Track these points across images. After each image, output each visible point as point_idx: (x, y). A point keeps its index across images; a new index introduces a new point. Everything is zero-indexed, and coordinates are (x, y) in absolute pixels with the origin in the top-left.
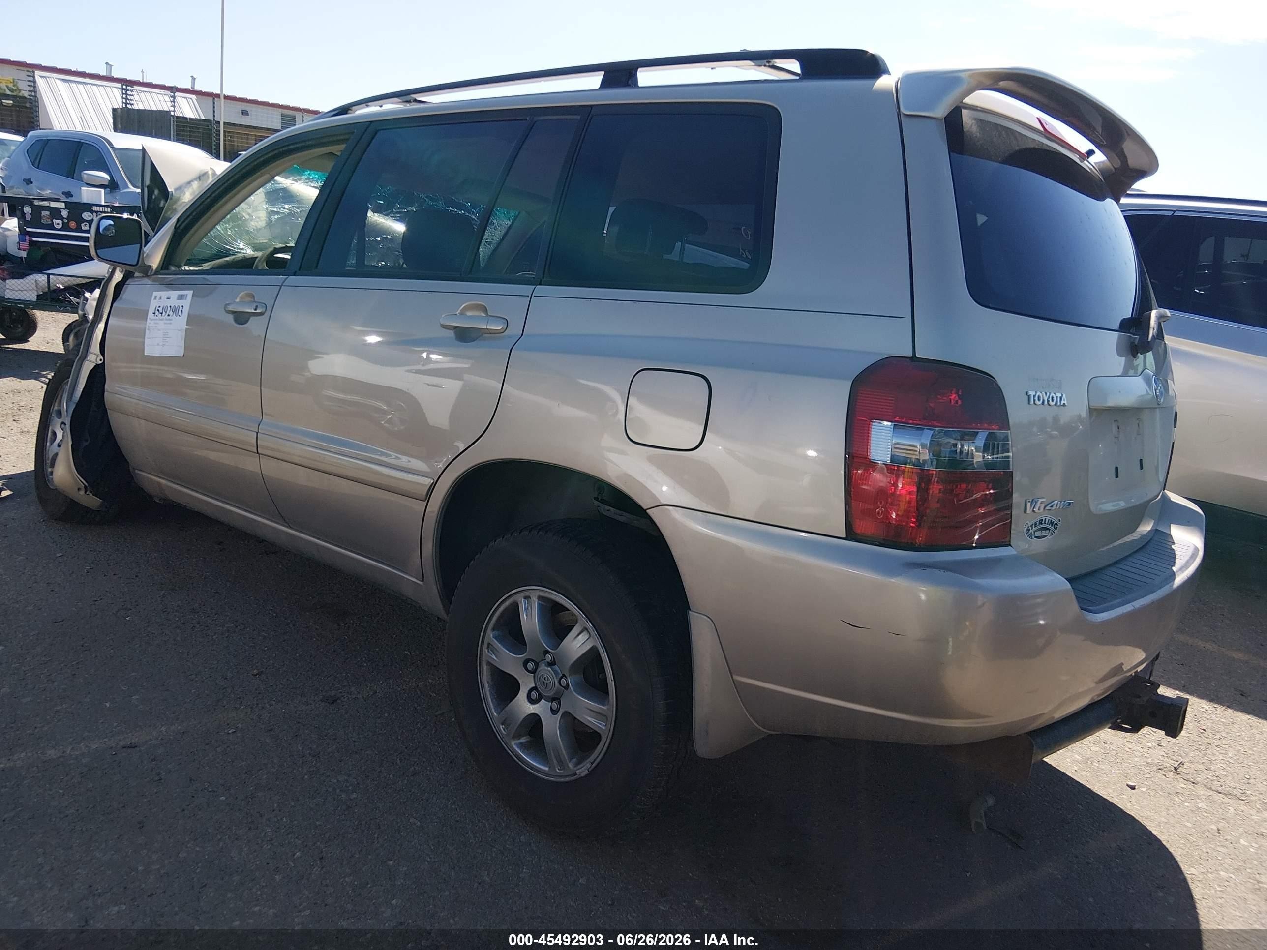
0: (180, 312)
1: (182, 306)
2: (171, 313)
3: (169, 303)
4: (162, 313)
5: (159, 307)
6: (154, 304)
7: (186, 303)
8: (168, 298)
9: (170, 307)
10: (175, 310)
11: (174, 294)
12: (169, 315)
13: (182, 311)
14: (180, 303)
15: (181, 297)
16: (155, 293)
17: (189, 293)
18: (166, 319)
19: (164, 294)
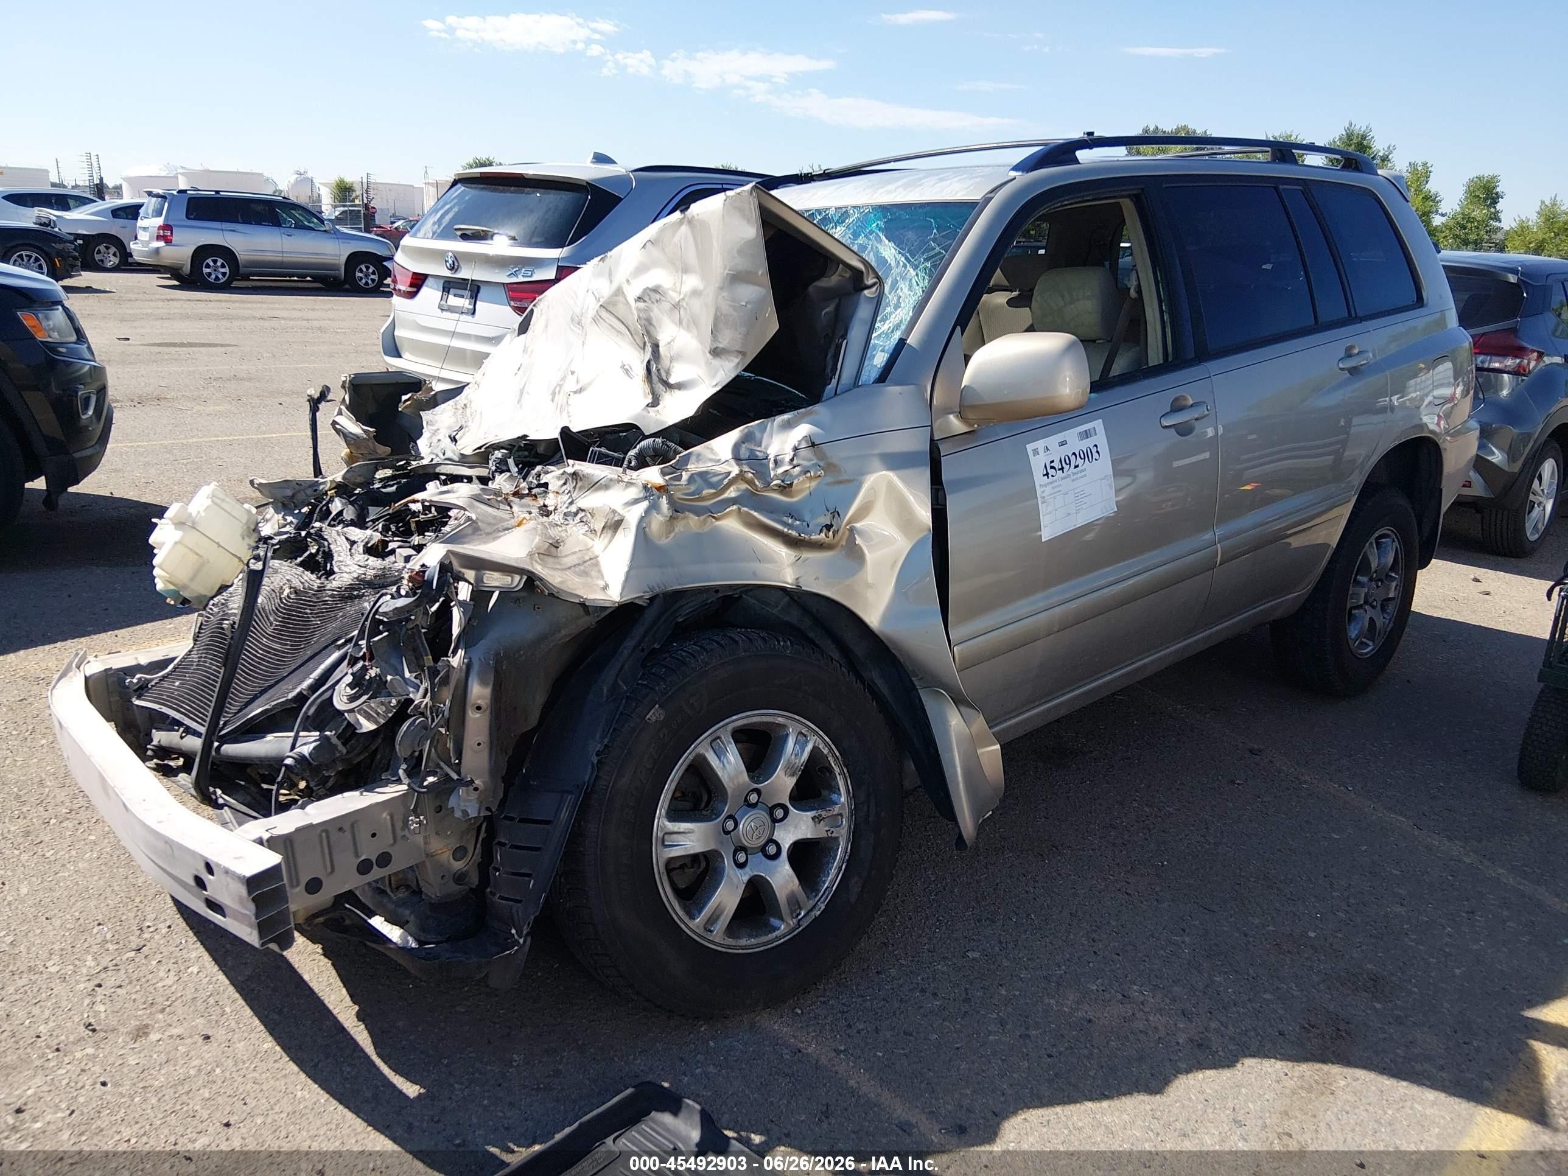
0: (1096, 455)
1: (1096, 446)
2: (1080, 461)
3: (1067, 450)
4: (1062, 469)
5: (1052, 462)
6: (1038, 464)
7: (1101, 439)
8: (1063, 443)
9: (1074, 454)
10: (1086, 455)
11: (1071, 435)
12: (1076, 467)
13: (1098, 452)
14: (1089, 443)
15: (1086, 435)
16: (1030, 447)
17: (1098, 424)
18: (1074, 474)
19: (1053, 441)
